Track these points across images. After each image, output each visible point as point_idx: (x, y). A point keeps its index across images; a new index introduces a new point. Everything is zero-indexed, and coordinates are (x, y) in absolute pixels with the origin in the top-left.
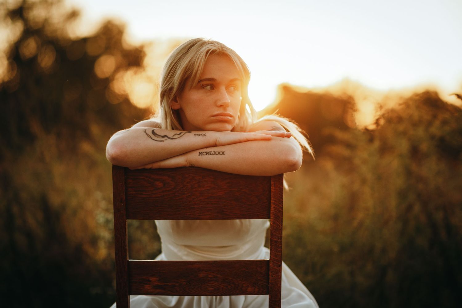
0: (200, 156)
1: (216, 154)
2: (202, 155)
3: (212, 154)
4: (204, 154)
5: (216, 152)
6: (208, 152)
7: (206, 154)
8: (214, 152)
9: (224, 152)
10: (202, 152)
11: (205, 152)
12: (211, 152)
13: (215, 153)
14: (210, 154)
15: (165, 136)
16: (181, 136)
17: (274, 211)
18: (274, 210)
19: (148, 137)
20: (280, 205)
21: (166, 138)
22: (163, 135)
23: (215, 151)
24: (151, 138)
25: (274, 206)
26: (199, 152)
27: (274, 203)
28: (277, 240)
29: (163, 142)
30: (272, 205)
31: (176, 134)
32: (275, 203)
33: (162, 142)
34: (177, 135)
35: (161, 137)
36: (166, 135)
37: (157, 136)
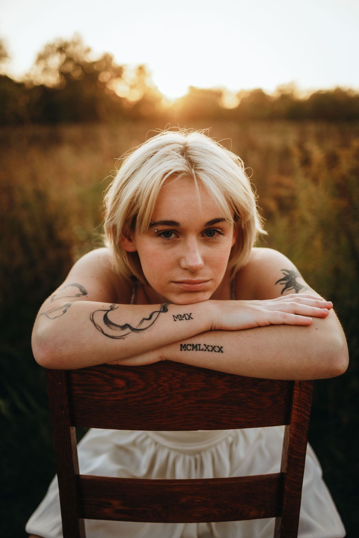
0: (183, 352)
1: (209, 351)
2: (185, 350)
3: (201, 348)
4: (189, 347)
5: (208, 346)
6: (195, 345)
7: (191, 348)
8: (205, 345)
9: (222, 347)
10: (185, 345)
11: (190, 345)
12: (200, 345)
13: (207, 348)
14: (198, 349)
15: (126, 326)
16: (153, 323)
17: (297, 420)
18: (296, 418)
19: (97, 330)
20: (306, 412)
21: (128, 330)
22: (122, 323)
23: (207, 344)
24: (103, 332)
25: (297, 413)
26: (181, 345)
27: (297, 409)
28: (298, 457)
29: (124, 339)
30: (294, 412)
31: (144, 319)
32: (299, 409)
33: (121, 340)
34: (145, 321)
35: (119, 329)
36: (128, 323)
37: (113, 327)
